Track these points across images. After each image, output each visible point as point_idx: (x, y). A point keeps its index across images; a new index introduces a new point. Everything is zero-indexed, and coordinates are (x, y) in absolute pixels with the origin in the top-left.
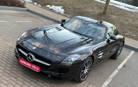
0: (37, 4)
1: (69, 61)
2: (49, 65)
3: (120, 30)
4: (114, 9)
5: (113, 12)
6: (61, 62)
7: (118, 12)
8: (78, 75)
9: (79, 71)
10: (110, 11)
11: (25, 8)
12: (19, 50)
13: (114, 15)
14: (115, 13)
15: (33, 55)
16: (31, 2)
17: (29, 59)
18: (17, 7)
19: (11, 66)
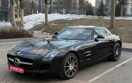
0: (46, 33)
1: (49, 58)
2: (31, 64)
3: (129, 38)
4: (123, 22)
5: (122, 24)
6: (42, 59)
7: (127, 24)
8: (62, 71)
9: (62, 66)
10: (119, 24)
11: (34, 37)
12: (9, 59)
13: (123, 26)
14: (124, 25)
15: (18, 59)
16: (41, 32)
17: (16, 63)
18: (26, 37)
19: (4, 75)
